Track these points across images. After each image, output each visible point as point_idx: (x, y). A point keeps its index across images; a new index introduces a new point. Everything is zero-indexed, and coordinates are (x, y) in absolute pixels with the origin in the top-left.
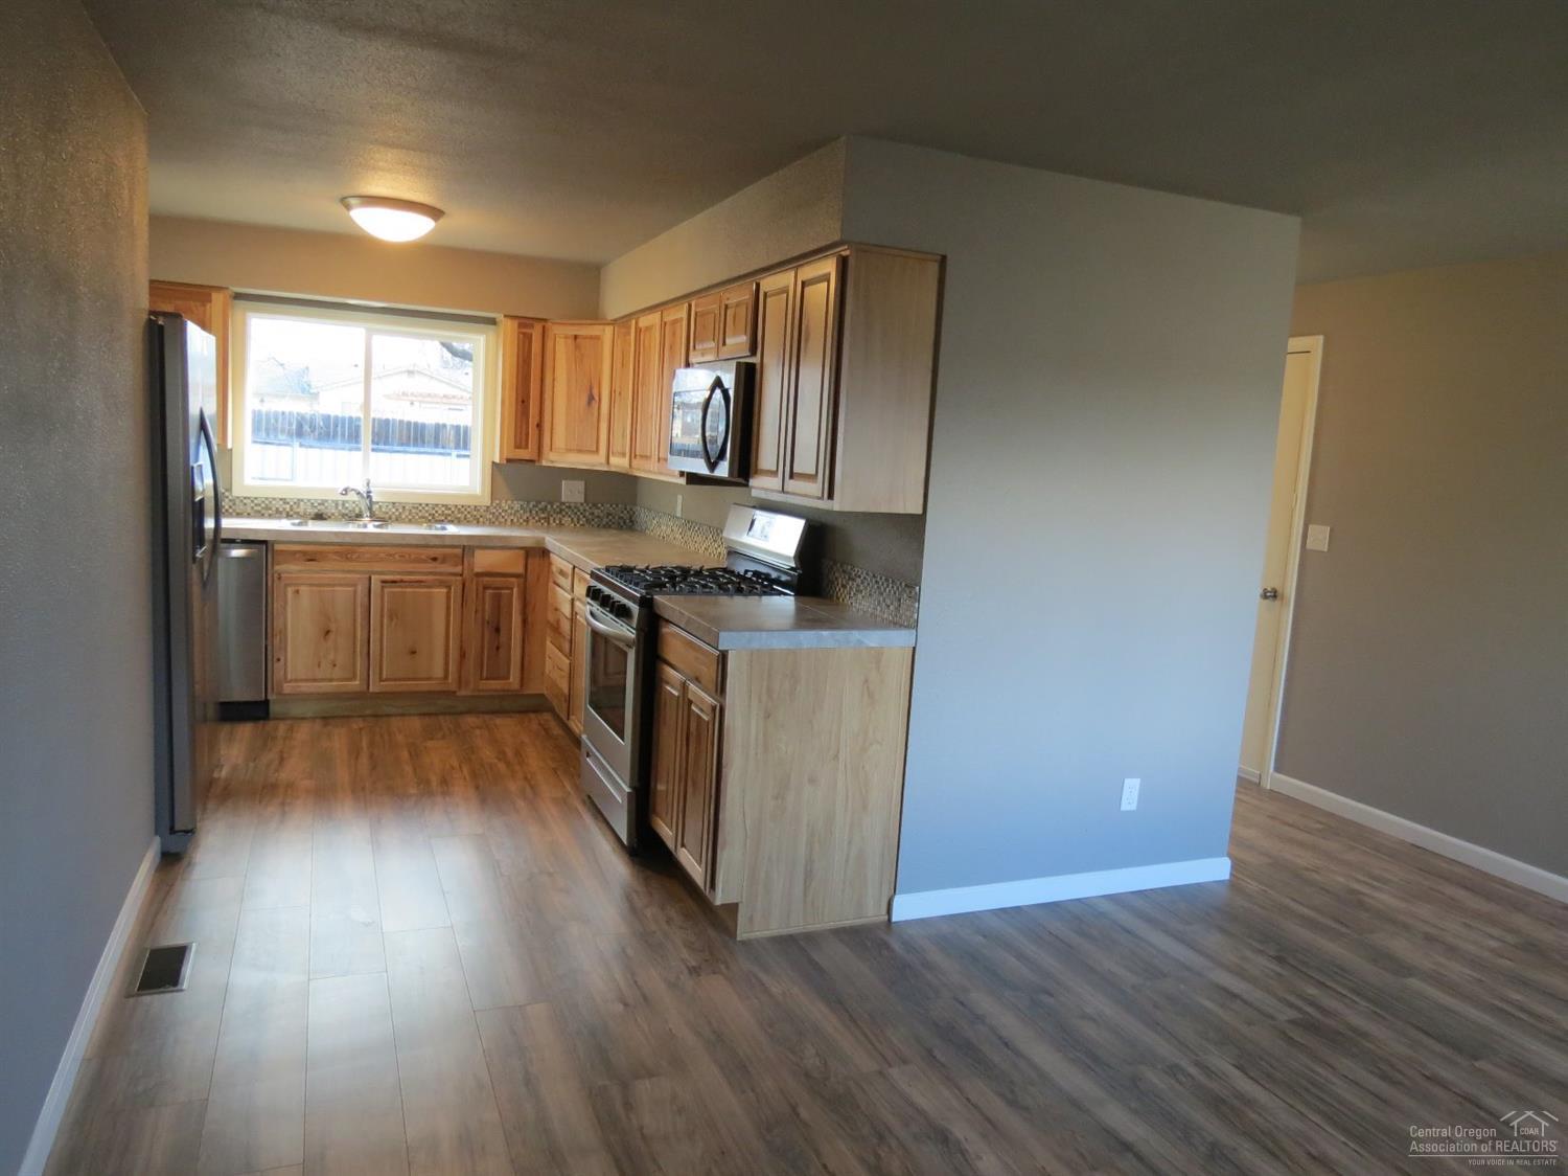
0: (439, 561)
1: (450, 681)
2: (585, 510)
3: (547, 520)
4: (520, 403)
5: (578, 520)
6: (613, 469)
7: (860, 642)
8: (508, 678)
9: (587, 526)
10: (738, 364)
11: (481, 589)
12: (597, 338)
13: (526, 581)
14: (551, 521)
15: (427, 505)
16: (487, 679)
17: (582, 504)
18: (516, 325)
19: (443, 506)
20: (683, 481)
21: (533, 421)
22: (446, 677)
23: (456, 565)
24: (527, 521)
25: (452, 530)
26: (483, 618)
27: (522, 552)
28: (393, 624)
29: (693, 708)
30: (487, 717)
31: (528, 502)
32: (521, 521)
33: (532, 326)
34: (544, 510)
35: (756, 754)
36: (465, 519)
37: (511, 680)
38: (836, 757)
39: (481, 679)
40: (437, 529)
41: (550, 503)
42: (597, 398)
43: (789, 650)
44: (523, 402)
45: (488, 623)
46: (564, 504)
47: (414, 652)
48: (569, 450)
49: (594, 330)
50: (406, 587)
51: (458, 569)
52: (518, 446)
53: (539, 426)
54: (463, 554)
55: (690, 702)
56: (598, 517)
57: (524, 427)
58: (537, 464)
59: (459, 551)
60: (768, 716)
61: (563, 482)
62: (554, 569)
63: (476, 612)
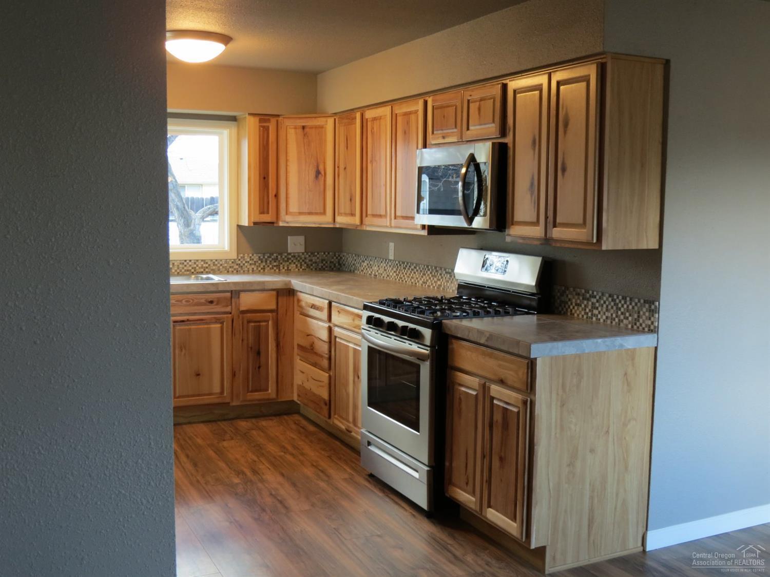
0: (215, 304)
1: (225, 394)
2: (305, 258)
3: (278, 267)
4: (262, 179)
5: (301, 265)
6: (338, 226)
7: (621, 346)
8: (267, 390)
9: (307, 269)
10: (493, 144)
11: (245, 322)
12: (321, 127)
13: (277, 314)
14: (281, 268)
15: (190, 261)
16: (252, 392)
17: (303, 253)
18: (258, 120)
19: (202, 260)
20: (425, 233)
21: (272, 193)
22: (222, 392)
23: (227, 306)
24: (264, 269)
25: (216, 279)
26: (248, 344)
27: (274, 293)
28: (183, 353)
29: (495, 402)
30: (254, 420)
31: (264, 254)
32: (260, 269)
33: (269, 121)
34: (276, 259)
35: (556, 434)
36: (219, 270)
37: (270, 391)
38: (607, 432)
39: (248, 392)
40: (202, 279)
41: (279, 254)
42: (323, 173)
43: (577, 354)
44: (264, 178)
45: (251, 348)
46: (290, 254)
47: (198, 375)
48: (300, 213)
49: (320, 122)
50: (190, 325)
51: (228, 309)
52: (262, 212)
53: (276, 196)
54: (231, 298)
55: (492, 398)
56: (316, 263)
57: (266, 198)
58: (275, 225)
59: (229, 294)
60: (562, 405)
61: (289, 237)
62: (303, 304)
63: (242, 340)
